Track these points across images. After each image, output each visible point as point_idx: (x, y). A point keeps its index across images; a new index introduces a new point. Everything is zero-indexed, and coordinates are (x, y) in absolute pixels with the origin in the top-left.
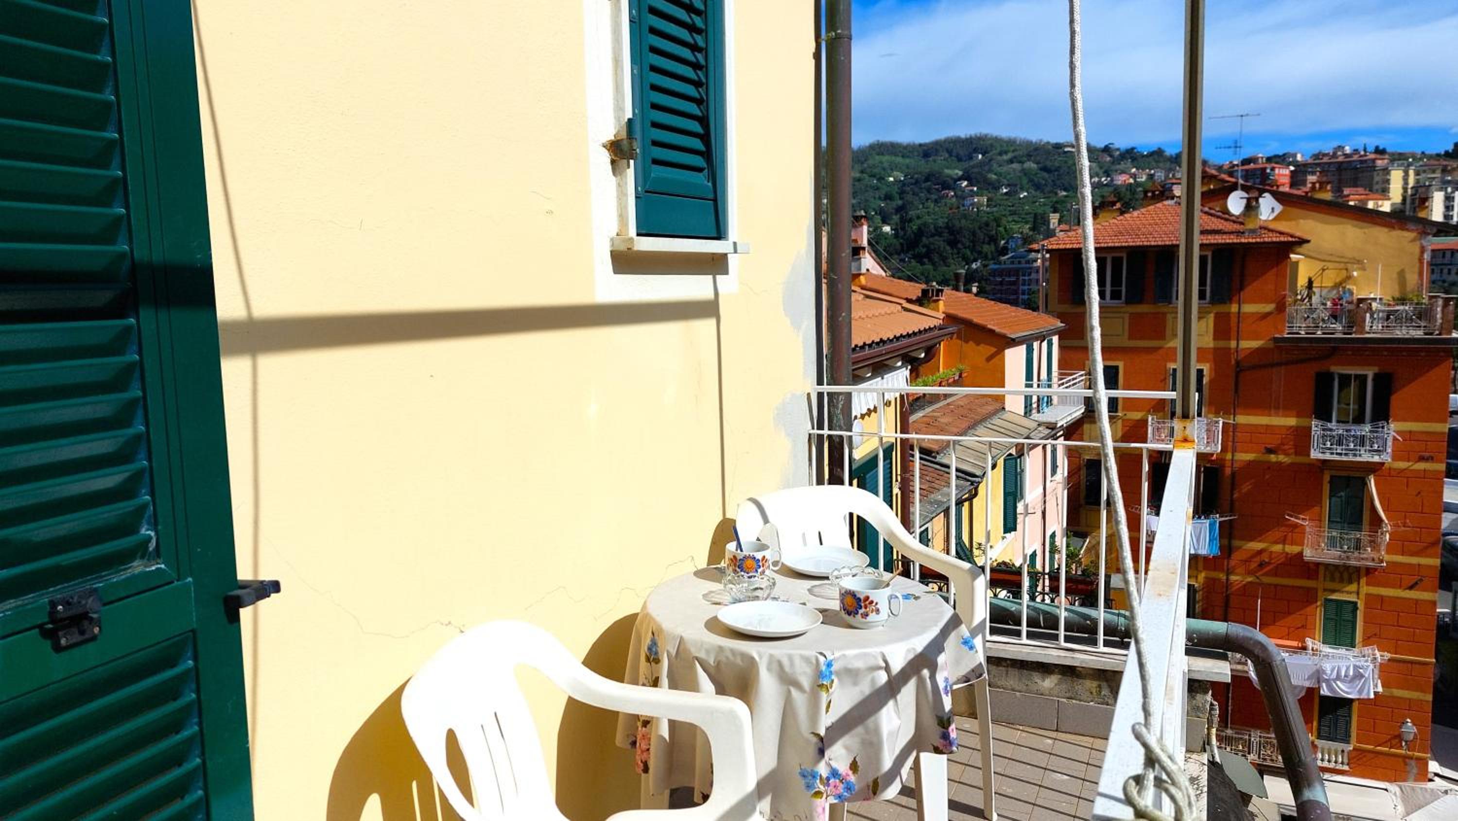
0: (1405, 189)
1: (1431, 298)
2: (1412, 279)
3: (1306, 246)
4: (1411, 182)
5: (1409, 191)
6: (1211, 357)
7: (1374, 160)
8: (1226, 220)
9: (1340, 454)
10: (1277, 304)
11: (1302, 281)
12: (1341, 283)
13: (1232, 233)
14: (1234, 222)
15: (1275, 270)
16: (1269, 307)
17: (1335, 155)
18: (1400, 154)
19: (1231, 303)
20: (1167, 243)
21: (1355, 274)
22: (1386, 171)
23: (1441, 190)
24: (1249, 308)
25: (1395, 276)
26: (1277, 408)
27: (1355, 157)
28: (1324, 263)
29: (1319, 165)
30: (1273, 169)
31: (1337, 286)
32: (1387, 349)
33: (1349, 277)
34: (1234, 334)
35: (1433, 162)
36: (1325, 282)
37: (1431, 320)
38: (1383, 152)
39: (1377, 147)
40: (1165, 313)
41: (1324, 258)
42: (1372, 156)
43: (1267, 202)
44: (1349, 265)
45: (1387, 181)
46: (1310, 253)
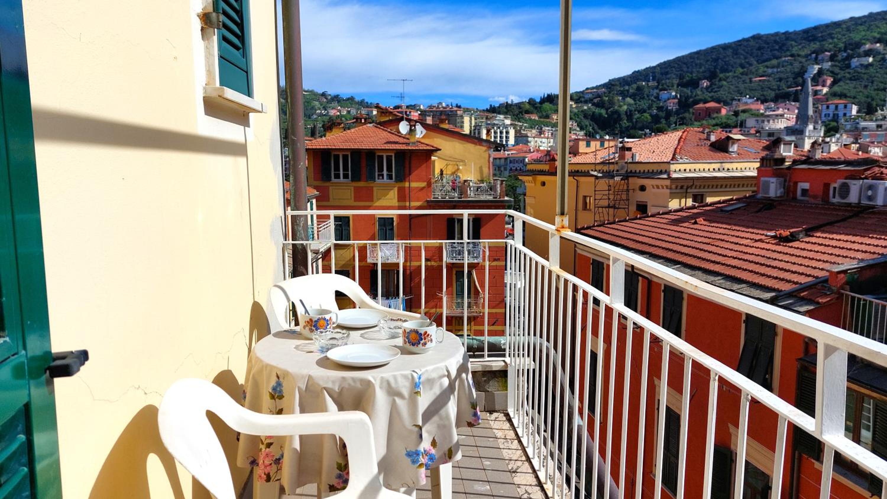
0: (471, 127)
1: (494, 180)
2: (485, 170)
3: (439, 152)
4: (473, 124)
5: (473, 128)
7: (456, 111)
8: (400, 136)
9: (460, 260)
10: (428, 182)
11: (437, 171)
12: (454, 172)
13: (403, 144)
14: (404, 138)
15: (425, 165)
16: (423, 184)
17: (438, 107)
18: (467, 109)
19: (405, 182)
20: (371, 148)
21: (461, 168)
22: (462, 117)
23: (485, 127)
24: (414, 185)
25: (478, 169)
26: (430, 237)
27: (448, 109)
28: (447, 162)
29: (431, 111)
30: (410, 112)
31: (453, 173)
32: (478, 206)
33: (458, 169)
34: (407, 199)
35: (481, 114)
36: (448, 171)
37: (496, 191)
38: (459, 107)
39: (457, 105)
40: (373, 187)
41: (447, 159)
42: (455, 109)
43: (419, 128)
44: (458, 163)
45: (463, 122)
46: (441, 156)
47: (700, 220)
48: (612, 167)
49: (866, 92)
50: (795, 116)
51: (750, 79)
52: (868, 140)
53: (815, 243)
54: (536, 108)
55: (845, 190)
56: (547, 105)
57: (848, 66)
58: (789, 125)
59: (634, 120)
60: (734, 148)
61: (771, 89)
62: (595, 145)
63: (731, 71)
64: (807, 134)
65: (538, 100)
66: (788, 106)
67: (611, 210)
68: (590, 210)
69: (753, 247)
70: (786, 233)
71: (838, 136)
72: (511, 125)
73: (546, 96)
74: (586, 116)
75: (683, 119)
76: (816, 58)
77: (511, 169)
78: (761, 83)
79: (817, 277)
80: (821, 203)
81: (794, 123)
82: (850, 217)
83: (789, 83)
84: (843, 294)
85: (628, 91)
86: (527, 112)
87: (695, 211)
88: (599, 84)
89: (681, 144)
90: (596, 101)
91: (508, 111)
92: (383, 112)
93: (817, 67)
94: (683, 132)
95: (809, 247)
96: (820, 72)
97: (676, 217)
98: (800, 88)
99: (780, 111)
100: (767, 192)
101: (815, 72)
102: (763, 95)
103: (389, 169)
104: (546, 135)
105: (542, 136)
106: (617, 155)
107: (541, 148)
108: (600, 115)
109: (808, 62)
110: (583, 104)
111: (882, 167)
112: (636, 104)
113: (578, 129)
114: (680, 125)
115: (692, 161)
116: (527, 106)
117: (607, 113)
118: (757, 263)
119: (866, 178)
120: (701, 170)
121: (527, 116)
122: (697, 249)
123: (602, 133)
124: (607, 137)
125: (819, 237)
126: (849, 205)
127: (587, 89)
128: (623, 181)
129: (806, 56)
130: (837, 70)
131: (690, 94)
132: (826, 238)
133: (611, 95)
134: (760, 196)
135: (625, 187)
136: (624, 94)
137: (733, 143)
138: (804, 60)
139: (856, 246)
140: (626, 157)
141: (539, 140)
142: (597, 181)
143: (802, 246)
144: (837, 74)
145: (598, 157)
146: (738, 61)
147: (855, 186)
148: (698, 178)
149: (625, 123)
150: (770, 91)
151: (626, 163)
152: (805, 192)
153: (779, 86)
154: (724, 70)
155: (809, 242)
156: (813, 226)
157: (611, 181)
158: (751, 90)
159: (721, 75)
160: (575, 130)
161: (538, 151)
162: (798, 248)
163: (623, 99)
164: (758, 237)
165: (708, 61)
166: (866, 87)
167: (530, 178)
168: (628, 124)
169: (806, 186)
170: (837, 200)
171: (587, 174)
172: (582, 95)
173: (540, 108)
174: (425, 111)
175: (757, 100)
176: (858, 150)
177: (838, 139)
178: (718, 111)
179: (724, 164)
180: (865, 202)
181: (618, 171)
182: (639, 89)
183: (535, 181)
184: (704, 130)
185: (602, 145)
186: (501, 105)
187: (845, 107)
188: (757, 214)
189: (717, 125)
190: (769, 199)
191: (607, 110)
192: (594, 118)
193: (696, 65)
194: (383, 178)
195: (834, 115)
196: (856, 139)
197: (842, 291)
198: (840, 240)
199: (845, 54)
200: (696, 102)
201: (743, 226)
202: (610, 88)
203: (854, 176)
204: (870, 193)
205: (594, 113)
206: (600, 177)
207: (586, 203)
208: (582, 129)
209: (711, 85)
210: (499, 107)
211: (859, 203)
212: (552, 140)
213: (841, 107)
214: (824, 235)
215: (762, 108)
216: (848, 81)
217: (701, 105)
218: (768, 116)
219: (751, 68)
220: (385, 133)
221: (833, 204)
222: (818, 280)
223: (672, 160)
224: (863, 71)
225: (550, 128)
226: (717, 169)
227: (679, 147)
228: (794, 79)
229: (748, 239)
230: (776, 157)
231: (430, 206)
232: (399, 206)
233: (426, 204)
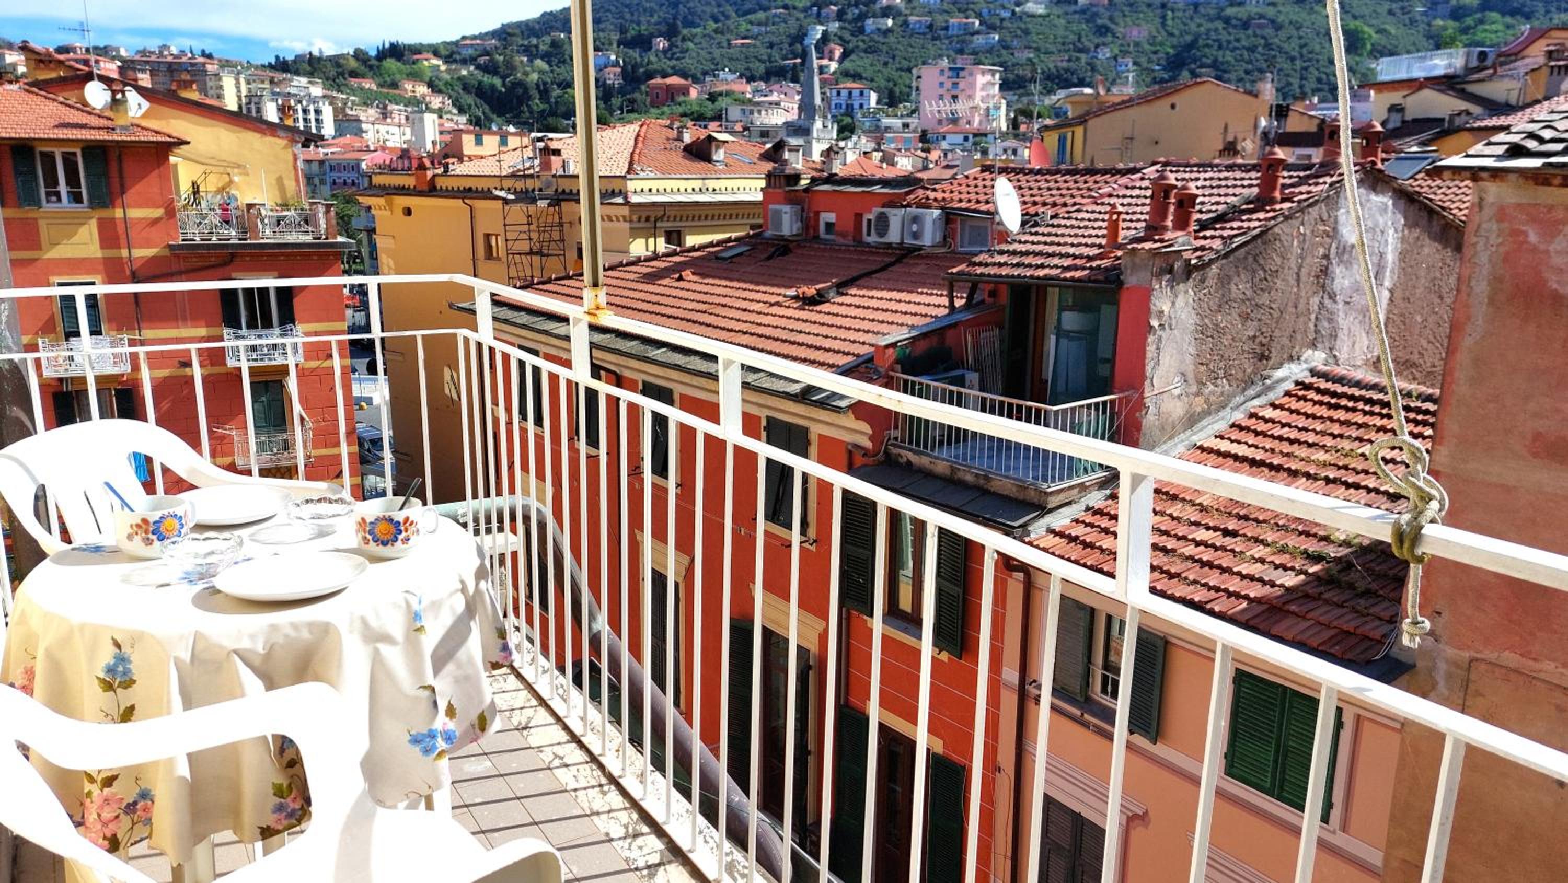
0: (239, 97)
1: (312, 204)
2: (290, 185)
3: (184, 147)
4: (244, 92)
5: (244, 100)
6: (101, 267)
7: (204, 64)
8: (90, 113)
9: (256, 360)
10: (165, 209)
11: (185, 187)
12: (223, 189)
13: (100, 128)
14: (100, 116)
15: (157, 171)
16: (157, 213)
17: (161, 54)
18: (227, 61)
19: (114, 207)
20: (23, 135)
21: (236, 179)
22: (217, 76)
23: (272, 100)
24: (135, 213)
25: (274, 182)
26: (184, 319)
27: (184, 59)
28: (204, 167)
29: (147, 62)
30: (97, 62)
31: (221, 190)
32: (282, 254)
33: (231, 182)
34: (123, 241)
35: (259, 72)
36: (209, 186)
37: (317, 225)
38: (210, 56)
39: (203, 51)
40: (36, 219)
41: (203, 161)
42: (201, 60)
43: (133, 97)
44: (229, 170)
45: (221, 87)
46: (188, 155)
47: (687, 274)
48: (530, 184)
49: (886, 71)
50: (796, 106)
51: (729, 41)
52: (893, 146)
53: (850, 305)
54: (371, 67)
55: (882, 223)
56: (391, 64)
57: (861, 31)
58: (789, 119)
59: (553, 100)
60: (719, 155)
61: (760, 60)
62: (491, 142)
63: (699, 26)
64: (815, 135)
65: (373, 53)
66: (785, 89)
67: (536, 259)
68: (498, 259)
69: (767, 314)
70: (811, 291)
71: (855, 138)
72: (324, 97)
73: (387, 45)
74: (466, 88)
75: (632, 102)
76: (819, 14)
77: (334, 183)
78: (744, 50)
79: (858, 356)
80: (851, 243)
81: (796, 117)
82: (892, 264)
83: (784, 52)
84: (893, 378)
85: (537, 47)
86: (354, 74)
87: (677, 259)
88: (484, 31)
89: (640, 145)
90: (482, 60)
91: (315, 69)
92: (41, 61)
93: (820, 29)
94: (641, 126)
95: (843, 310)
96: (825, 38)
97: (649, 270)
98: (799, 60)
99: (774, 97)
100: (779, 227)
101: (819, 36)
102: (748, 69)
103: (72, 181)
104: (396, 120)
105: (389, 120)
106: (537, 162)
107: (389, 144)
108: (493, 86)
109: (808, 20)
110: (459, 66)
111: (927, 189)
112: (552, 71)
113: (455, 111)
114: (628, 112)
115: (659, 175)
116: (353, 64)
117: (504, 85)
118: (777, 339)
119: (909, 205)
120: (675, 190)
121: (354, 82)
122: (688, 321)
123: (500, 120)
124: (511, 129)
125: (855, 295)
126: (889, 245)
127: (464, 38)
128: (552, 209)
129: (805, 10)
130: (847, 36)
131: (639, 60)
132: (864, 296)
133: (508, 52)
134: (769, 233)
135: (557, 220)
136: (531, 53)
137: (718, 148)
138: (802, 16)
139: (903, 307)
140: (554, 166)
141: (383, 129)
142: (507, 208)
143: (835, 309)
144: (848, 42)
145: (505, 165)
146: (708, 9)
147: (896, 217)
148: (671, 204)
149: (537, 104)
150: (758, 64)
151: (554, 176)
152: (829, 226)
153: (770, 56)
154: (690, 24)
155: (842, 304)
156: (845, 279)
157: (532, 208)
158: (731, 59)
159: (685, 32)
160: (450, 112)
161: (384, 149)
162: (829, 313)
163: (531, 61)
164: (773, 299)
165: (662, 5)
166: (886, 64)
167: (381, 201)
168: (542, 107)
169: (831, 217)
170: (873, 239)
171: (487, 195)
172: (455, 49)
173: (378, 67)
174: (133, 61)
175: (741, 76)
176: (881, 161)
177: (856, 144)
178: (685, 91)
179: (707, 181)
180: (909, 241)
181: (540, 190)
182: (555, 44)
183: (390, 205)
184: (672, 124)
185: (504, 142)
186: (299, 59)
187: (862, 94)
188: (767, 263)
189: (684, 115)
190: (782, 238)
191: (504, 78)
192: (481, 92)
193: (645, 10)
194: (59, 200)
195: (847, 105)
196: (879, 144)
197: (892, 373)
198: (881, 299)
199: (857, 11)
200: (650, 75)
201: (751, 282)
202: (505, 39)
203: (893, 203)
204: (915, 228)
205: (480, 82)
206: (512, 201)
207: (490, 247)
208: (461, 111)
209: (670, 48)
210: (295, 61)
211: (902, 243)
212: (408, 131)
213: (856, 93)
214: (862, 292)
215: (748, 90)
216: (862, 54)
217: (658, 80)
218: (758, 104)
219: (728, 22)
220: (52, 106)
221: (868, 245)
222: (860, 360)
223: (628, 172)
224: (881, 39)
225: (401, 107)
226: (697, 189)
227: (637, 151)
228: (790, 45)
229: (759, 302)
230: (787, 172)
231: (178, 256)
232: (104, 258)
233: (167, 252)
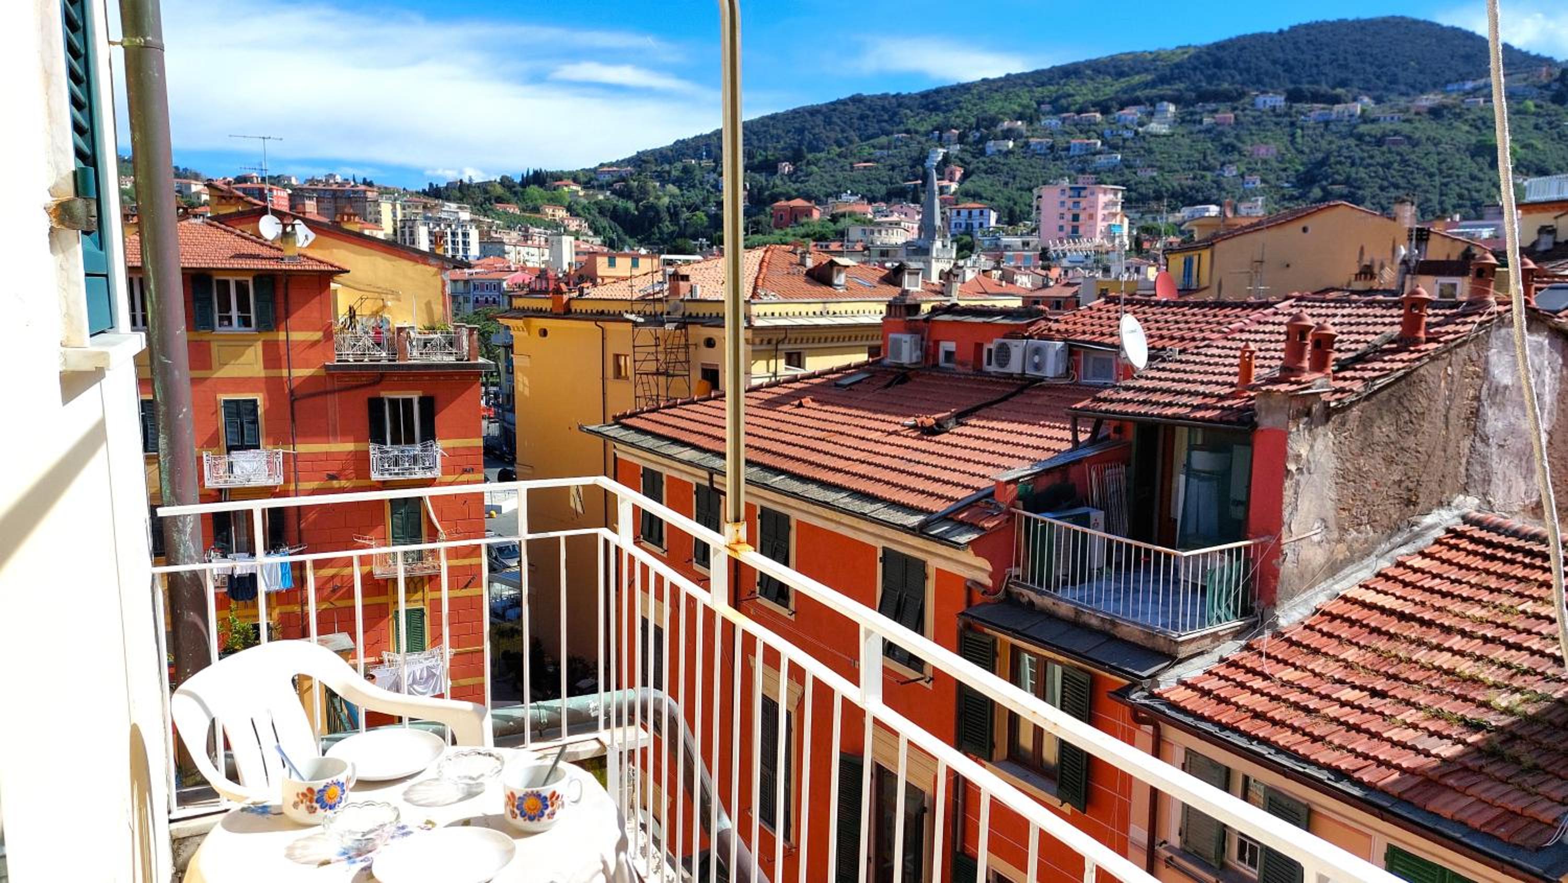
0: (395, 222)
1: (457, 327)
2: (438, 309)
3: (347, 275)
4: (399, 217)
5: (399, 224)
6: (264, 386)
7: (365, 191)
8: (261, 244)
9: (397, 474)
10: (325, 332)
11: (343, 311)
12: (377, 312)
13: (271, 259)
14: (272, 247)
15: (318, 298)
16: (318, 335)
17: (327, 183)
18: (386, 188)
19: (278, 330)
21: (389, 304)
22: (376, 203)
23: (425, 224)
24: (297, 336)
25: (423, 306)
26: (335, 434)
27: (348, 187)
28: (361, 293)
29: (314, 190)
30: (271, 190)
31: (375, 314)
32: (427, 375)
33: (384, 306)
34: (284, 361)
35: (414, 199)
36: (364, 311)
37: (460, 347)
38: (370, 184)
39: (365, 180)
40: (209, 341)
41: (362, 287)
42: (363, 187)
43: (301, 230)
44: (383, 296)
45: (379, 213)
46: (349, 283)
47: (807, 401)
48: (659, 308)
49: (1006, 191)
50: (916, 226)
51: (851, 164)
52: (1013, 264)
53: (970, 436)
54: (515, 193)
55: (1004, 354)
56: (534, 190)
57: (983, 152)
58: (909, 240)
59: (682, 222)
60: (840, 279)
61: (881, 182)
62: (623, 265)
63: (823, 150)
64: (934, 255)
65: (518, 180)
66: (905, 209)
67: (662, 379)
68: (626, 379)
69: (885, 443)
70: (930, 421)
71: (974, 257)
72: (472, 221)
73: (531, 173)
74: (602, 212)
75: (757, 223)
76: (940, 138)
77: (477, 301)
78: (866, 172)
79: (978, 489)
80: (971, 372)
81: (916, 237)
82: (1013, 395)
83: (905, 174)
84: (1014, 514)
85: (669, 173)
86: (499, 200)
87: (797, 385)
88: (621, 158)
89: (764, 270)
90: (617, 186)
91: (464, 196)
93: (941, 151)
94: (766, 252)
95: (962, 441)
96: (946, 160)
97: (771, 396)
98: (920, 182)
99: (895, 218)
100: (898, 354)
101: (940, 158)
102: (869, 190)
103: (243, 306)
104: (537, 242)
105: (530, 242)
106: (666, 286)
107: (529, 265)
108: (626, 210)
109: (931, 143)
110: (596, 191)
111: (1050, 320)
112: (682, 195)
113: (591, 233)
114: (753, 233)
115: (782, 300)
116: (499, 190)
117: (637, 209)
118: (894, 470)
119: (1031, 337)
120: (797, 313)
121: (499, 207)
122: (807, 448)
123: (631, 241)
124: (643, 251)
125: (975, 426)
126: (1011, 375)
127: (602, 165)
128: (678, 331)
129: (928, 134)
130: (968, 157)
131: (765, 183)
132: (984, 427)
133: (642, 178)
134: (887, 361)
135: (683, 341)
136: (663, 178)
137: (839, 272)
138: (924, 139)
139: (1024, 440)
140: (682, 291)
141: (524, 251)
142: (636, 330)
143: (954, 440)
144: (969, 164)
145: (636, 289)
146: (833, 135)
147: (1017, 348)
148: (792, 328)
149: (667, 226)
150: (879, 185)
151: (682, 300)
152: (949, 355)
153: (891, 178)
154: (815, 149)
155: (961, 435)
156: (965, 408)
157: (660, 330)
158: (853, 181)
159: (810, 156)
160: (586, 234)
161: (523, 269)
162: (947, 444)
163: (663, 186)
164: (891, 428)
165: (789, 131)
166: (1006, 184)
167: (520, 323)
168: (672, 228)
169: (950, 346)
170: (993, 368)
171: (618, 318)
172: (593, 175)
173: (522, 193)
174: (301, 190)
175: (863, 198)
176: (1001, 280)
177: (975, 262)
178: (808, 213)
179: (827, 305)
180: (1030, 372)
181: (668, 313)
182: (686, 170)
183: (528, 327)
184: (796, 249)
185: (635, 264)
186: (450, 186)
187: (982, 213)
188: (886, 391)
189: (807, 235)
190: (901, 366)
191: (637, 202)
192: (616, 215)
193: (774, 134)
194: (230, 324)
195: (967, 225)
196: (998, 262)
197: (1013, 510)
198: (1002, 430)
199: (978, 134)
200: (775, 198)
201: (869, 410)
202: (640, 166)
203: (1015, 333)
204: (1037, 359)
205: (615, 206)
206: (642, 324)
207: (619, 367)
208: (597, 233)
209: (795, 171)
210: (446, 188)
211: (1024, 373)
212: (547, 252)
213: (976, 213)
214: (982, 423)
215: (869, 210)
216: (983, 175)
217: (783, 203)
218: (879, 224)
219: (851, 147)
220: (230, 238)
221: (988, 374)
222: (981, 494)
223: (752, 297)
224: (1002, 161)
225: (542, 230)
226: (818, 313)
227: (762, 276)
228: (911, 167)
229: (877, 430)
230: (908, 302)
231: (332, 376)
232: (267, 378)
233: (323, 372)
